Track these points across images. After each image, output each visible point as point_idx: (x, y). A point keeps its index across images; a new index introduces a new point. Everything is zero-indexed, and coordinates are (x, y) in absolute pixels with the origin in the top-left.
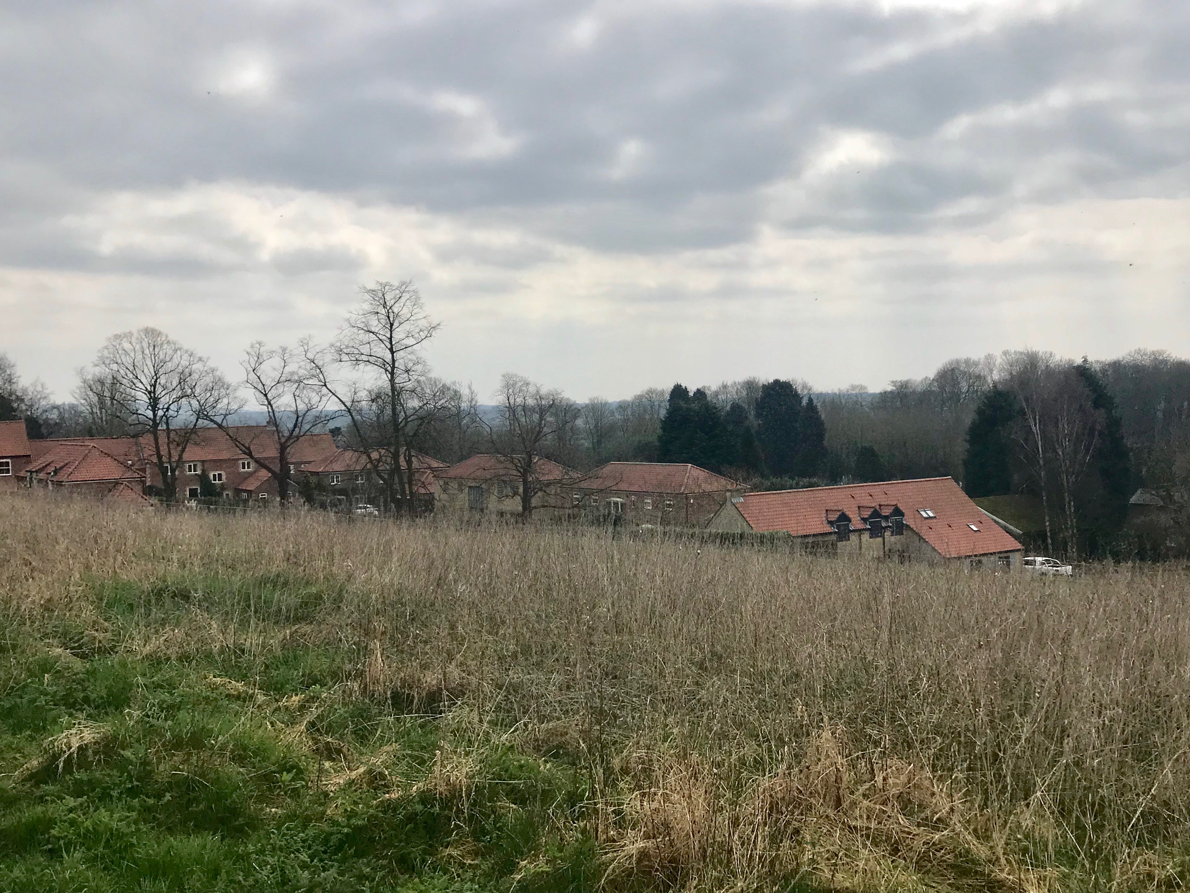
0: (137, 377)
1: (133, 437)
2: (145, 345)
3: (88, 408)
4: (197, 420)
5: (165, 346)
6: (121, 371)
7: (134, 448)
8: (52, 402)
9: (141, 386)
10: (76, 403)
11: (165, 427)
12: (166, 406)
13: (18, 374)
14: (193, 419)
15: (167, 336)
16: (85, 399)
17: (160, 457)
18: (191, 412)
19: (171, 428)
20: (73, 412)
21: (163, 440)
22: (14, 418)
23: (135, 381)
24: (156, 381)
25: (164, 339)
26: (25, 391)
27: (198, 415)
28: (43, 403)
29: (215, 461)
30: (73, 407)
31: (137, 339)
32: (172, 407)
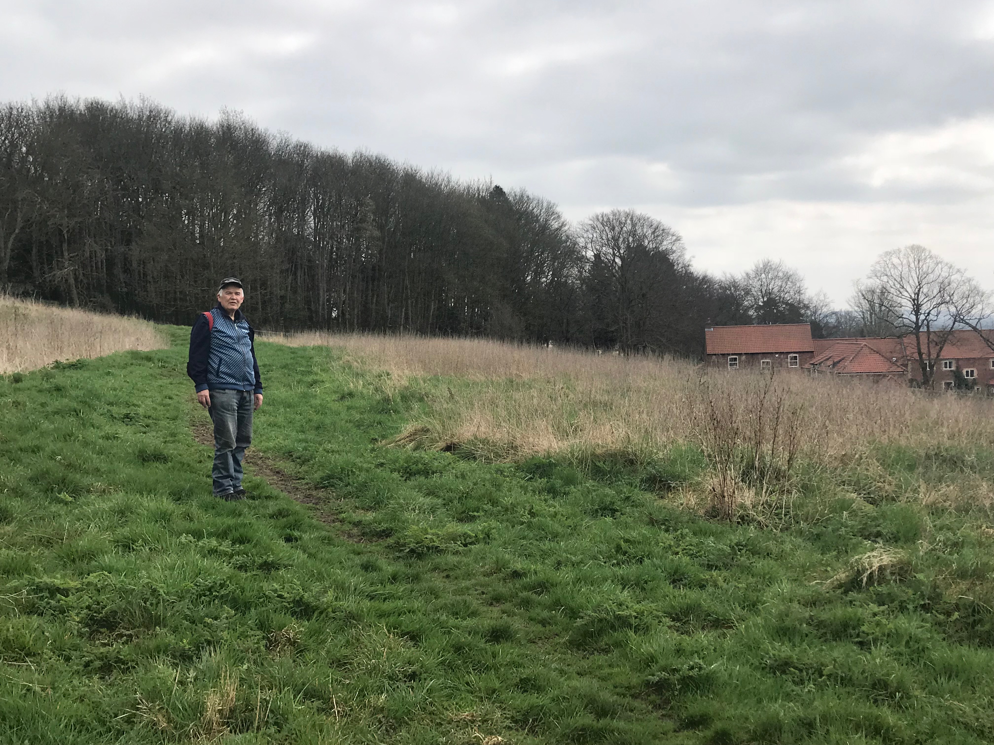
0: (903, 287)
1: (899, 337)
2: (911, 260)
3: (861, 313)
4: (954, 324)
5: (928, 261)
6: (890, 282)
7: (898, 347)
8: (832, 308)
9: (905, 294)
10: (850, 310)
11: (925, 329)
12: (927, 312)
13: (805, 287)
14: (951, 322)
15: (930, 252)
16: (859, 307)
17: (920, 354)
18: (949, 317)
19: (931, 330)
20: (848, 317)
21: (923, 340)
22: (802, 322)
23: (902, 290)
24: (919, 291)
25: (927, 254)
26: (810, 300)
27: (955, 318)
28: (825, 310)
29: (969, 359)
30: (848, 313)
31: (905, 255)
32: (932, 312)
